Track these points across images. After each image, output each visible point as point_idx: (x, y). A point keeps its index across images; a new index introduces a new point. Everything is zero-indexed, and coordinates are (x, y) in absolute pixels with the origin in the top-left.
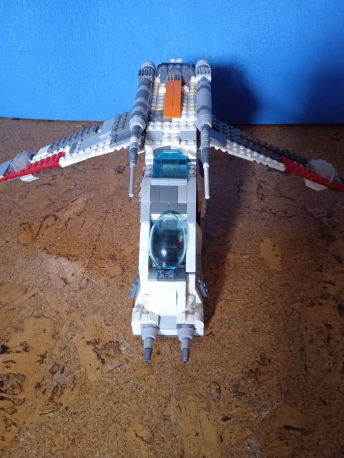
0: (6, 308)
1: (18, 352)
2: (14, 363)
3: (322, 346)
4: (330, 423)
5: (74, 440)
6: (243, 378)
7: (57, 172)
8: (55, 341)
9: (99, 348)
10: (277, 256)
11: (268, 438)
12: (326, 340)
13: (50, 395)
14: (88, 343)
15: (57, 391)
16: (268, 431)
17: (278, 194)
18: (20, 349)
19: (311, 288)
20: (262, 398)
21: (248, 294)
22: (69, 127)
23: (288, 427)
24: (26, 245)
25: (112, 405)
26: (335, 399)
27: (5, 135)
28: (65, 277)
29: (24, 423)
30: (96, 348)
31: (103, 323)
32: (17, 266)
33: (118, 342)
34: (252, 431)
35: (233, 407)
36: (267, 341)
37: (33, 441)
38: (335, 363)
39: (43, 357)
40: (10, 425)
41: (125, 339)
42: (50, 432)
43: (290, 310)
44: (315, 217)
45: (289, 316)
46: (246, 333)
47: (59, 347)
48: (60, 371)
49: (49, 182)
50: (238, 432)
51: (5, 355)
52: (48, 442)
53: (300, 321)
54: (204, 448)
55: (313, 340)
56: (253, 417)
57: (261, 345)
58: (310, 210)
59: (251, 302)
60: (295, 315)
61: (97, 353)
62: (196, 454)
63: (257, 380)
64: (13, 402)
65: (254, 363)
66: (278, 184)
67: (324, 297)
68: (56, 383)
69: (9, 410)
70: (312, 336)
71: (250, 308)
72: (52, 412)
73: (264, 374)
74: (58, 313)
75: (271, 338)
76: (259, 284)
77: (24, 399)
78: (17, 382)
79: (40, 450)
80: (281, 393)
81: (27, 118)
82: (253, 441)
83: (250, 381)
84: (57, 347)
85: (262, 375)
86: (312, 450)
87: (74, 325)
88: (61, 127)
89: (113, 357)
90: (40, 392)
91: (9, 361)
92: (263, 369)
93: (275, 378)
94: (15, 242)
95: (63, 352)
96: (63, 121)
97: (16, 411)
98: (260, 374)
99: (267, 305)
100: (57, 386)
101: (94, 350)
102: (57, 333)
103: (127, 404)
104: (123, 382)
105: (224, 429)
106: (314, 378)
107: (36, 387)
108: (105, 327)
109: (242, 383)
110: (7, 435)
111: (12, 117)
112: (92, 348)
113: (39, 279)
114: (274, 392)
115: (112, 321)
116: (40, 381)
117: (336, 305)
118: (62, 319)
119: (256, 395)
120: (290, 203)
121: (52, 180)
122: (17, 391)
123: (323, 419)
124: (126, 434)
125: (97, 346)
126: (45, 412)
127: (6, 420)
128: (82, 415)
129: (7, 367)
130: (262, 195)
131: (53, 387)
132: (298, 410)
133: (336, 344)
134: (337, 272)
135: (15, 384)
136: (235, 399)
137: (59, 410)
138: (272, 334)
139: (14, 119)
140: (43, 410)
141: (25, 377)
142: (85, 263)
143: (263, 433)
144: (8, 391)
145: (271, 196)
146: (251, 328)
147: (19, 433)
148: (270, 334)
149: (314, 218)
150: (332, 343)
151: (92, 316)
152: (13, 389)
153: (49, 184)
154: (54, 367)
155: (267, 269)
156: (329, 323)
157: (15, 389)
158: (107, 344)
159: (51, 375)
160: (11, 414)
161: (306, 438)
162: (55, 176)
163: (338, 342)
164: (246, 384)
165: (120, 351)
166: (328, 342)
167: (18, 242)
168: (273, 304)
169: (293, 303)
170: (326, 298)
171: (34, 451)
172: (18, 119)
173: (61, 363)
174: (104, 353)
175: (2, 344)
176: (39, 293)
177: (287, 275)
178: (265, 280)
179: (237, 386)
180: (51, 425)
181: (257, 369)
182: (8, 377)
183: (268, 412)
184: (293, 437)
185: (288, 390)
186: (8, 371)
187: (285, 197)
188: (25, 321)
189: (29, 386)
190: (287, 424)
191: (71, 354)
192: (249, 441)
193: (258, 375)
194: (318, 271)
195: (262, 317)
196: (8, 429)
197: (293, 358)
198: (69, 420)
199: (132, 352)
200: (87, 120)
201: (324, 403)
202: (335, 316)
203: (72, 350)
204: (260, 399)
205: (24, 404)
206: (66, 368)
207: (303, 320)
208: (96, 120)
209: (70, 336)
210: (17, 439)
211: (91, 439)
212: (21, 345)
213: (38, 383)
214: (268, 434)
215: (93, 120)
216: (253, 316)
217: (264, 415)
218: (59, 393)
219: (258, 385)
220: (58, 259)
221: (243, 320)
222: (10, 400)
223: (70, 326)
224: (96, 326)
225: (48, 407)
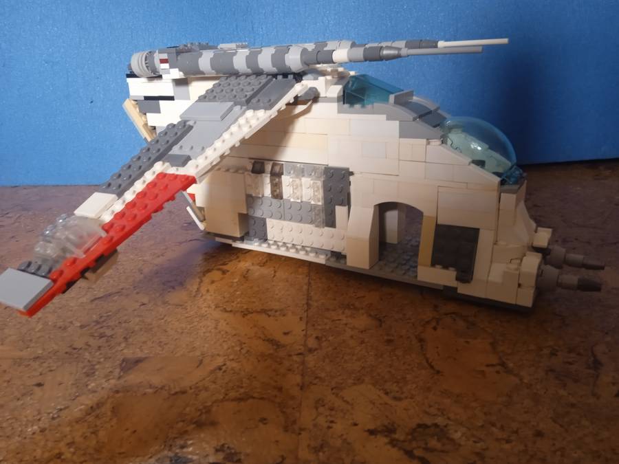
0: (165, 392)
8: (294, 436)
9: (402, 438)
14: (372, 432)
18: (218, 458)
24: (181, 306)
28: (271, 337)
30: (394, 440)
31: (384, 396)
33: (436, 425)
41: (449, 418)
47: (309, 446)
61: (401, 448)
74: (280, 389)
87: (324, 406)
89: (443, 451)
94: (159, 303)
95: (321, 454)
101: (393, 443)
102: (294, 422)
108: (392, 402)
112: (385, 440)
115: (402, 393)
118: (293, 398)
125: (396, 436)
142: (301, 318)
151: (356, 388)
158: (414, 430)
165: (452, 440)
167: (165, 303)
174: (419, 447)
176: (228, 363)
187: (586, 227)
188: (214, 409)
199: (480, 439)
203: (342, 448)
209: (326, 425)
212: (217, 451)
223: (317, 408)
224: (374, 404)
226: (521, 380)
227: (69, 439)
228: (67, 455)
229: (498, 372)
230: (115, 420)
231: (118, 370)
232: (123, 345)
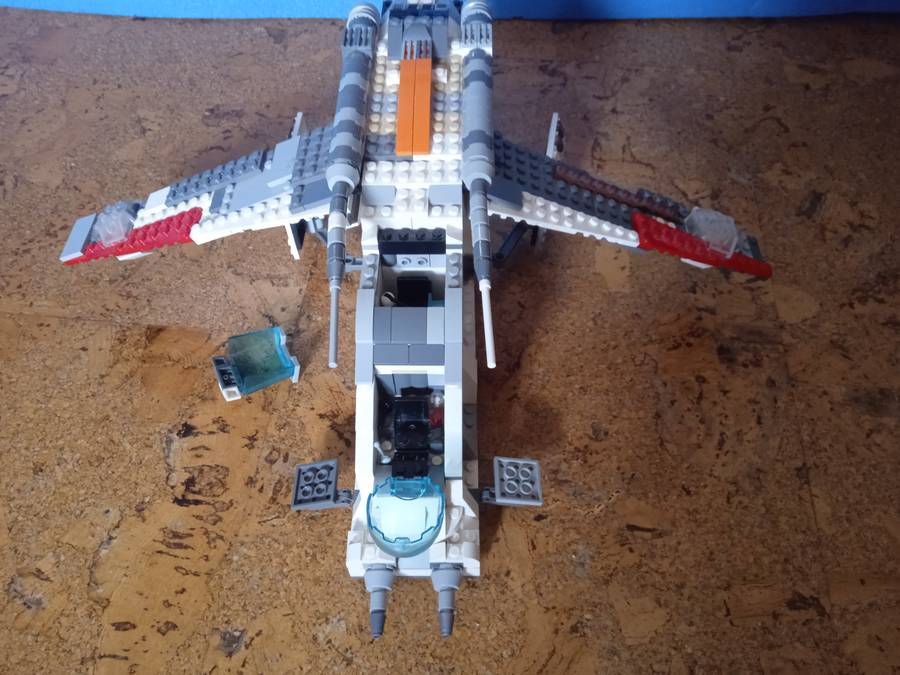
0: (180, 367)
1: (211, 433)
2: (207, 449)
3: (689, 410)
4: (696, 521)
5: (314, 556)
6: (565, 460)
7: (232, 124)
8: (268, 415)
9: (340, 423)
10: (623, 268)
11: (603, 543)
12: (695, 401)
13: (270, 494)
14: (321, 416)
15: (281, 487)
16: (603, 534)
17: (628, 157)
18: (214, 428)
19: (676, 321)
20: (594, 487)
21: (574, 334)
22: (242, 32)
23: (632, 528)
24: (197, 261)
26: (705, 486)
27: (124, 52)
28: (270, 313)
29: (236, 535)
30: (335, 423)
31: (341, 385)
32: (187, 297)
34: (579, 533)
35: (549, 502)
36: (603, 405)
37: (253, 559)
38: (708, 435)
39: (252, 439)
40: (214, 540)
42: (276, 545)
43: (640, 358)
44: (691, 197)
45: (640, 365)
46: (571, 394)
47: (276, 424)
48: (282, 459)
49: (218, 144)
50: (558, 536)
51: (190, 438)
52: (276, 561)
53: (656, 373)
54: (508, 560)
55: (675, 401)
56: (580, 514)
57: (593, 411)
58: (681, 186)
59: (580, 346)
60: (648, 364)
61: (336, 431)
62: (497, 567)
63: (586, 462)
64: (215, 507)
65: (581, 438)
66: (628, 138)
67: (696, 335)
68: (277, 477)
69: (210, 518)
70: (675, 394)
71: (577, 355)
72: (278, 517)
73: (597, 453)
75: (609, 401)
76: (592, 316)
77: (231, 502)
78: (216, 478)
79: (265, 571)
80: (623, 480)
81: (160, 16)
82: (581, 547)
83: (575, 463)
84: (273, 423)
85: (594, 455)
86: (666, 557)
87: (295, 390)
88: (226, 34)
90: (254, 491)
91: (200, 447)
92: (595, 445)
93: (614, 458)
94: (177, 256)
95: (282, 430)
96: (228, 20)
97: (220, 519)
98: (591, 454)
99: (605, 351)
100: (279, 481)
101: (332, 427)
102: (271, 403)
105: (537, 532)
106: (674, 457)
107: (247, 484)
108: (345, 391)
109: (564, 466)
110: (212, 553)
111: (132, 15)
112: (328, 423)
113: (227, 318)
114: (612, 479)
116: (252, 475)
117: (715, 346)
119: (584, 483)
120: (649, 172)
121: (225, 138)
122: (218, 490)
123: (686, 516)
125: (336, 421)
126: (265, 518)
127: (206, 533)
128: (324, 520)
129: (198, 456)
130: (600, 160)
131: (273, 483)
132: (647, 503)
133: (711, 405)
134: (721, 293)
135: (214, 481)
136: (553, 490)
137: (288, 515)
138: (611, 394)
139: (136, 19)
140: (261, 516)
141: (227, 469)
142: (301, 290)
143: (595, 535)
144: (204, 492)
145: (617, 160)
146: (577, 386)
147: (229, 549)
148: (608, 394)
149: (687, 200)
150: (705, 404)
151: (323, 374)
152: (211, 488)
153: (220, 148)
154: (271, 453)
155: (605, 291)
156: (703, 374)
157: (215, 489)
159: (268, 465)
160: (214, 524)
161: (659, 542)
162: (228, 131)
163: (715, 403)
164: (569, 468)
166: (698, 403)
167: (182, 255)
168: (614, 348)
169: (645, 345)
170: (699, 336)
171: (257, 573)
172: (143, 19)
173: (283, 447)
174: (348, 431)
175: (183, 422)
177: (639, 300)
178: (601, 308)
179: (556, 472)
180: (276, 536)
181: (586, 447)
182: (201, 471)
183: (603, 506)
184: (640, 540)
185: (633, 475)
186: (200, 462)
187: (641, 163)
189: (236, 482)
190: (632, 523)
191: (297, 434)
192: (574, 547)
193: (588, 455)
194: (690, 291)
195: (596, 369)
196: (212, 545)
197: (643, 429)
198: (303, 529)
200: (274, 16)
201: (688, 493)
202: (711, 362)
203: (298, 427)
204: (590, 489)
205: (232, 508)
206: (291, 454)
207: (660, 372)
208: (292, 17)
209: (291, 407)
210: (228, 557)
212: (214, 422)
213: (251, 478)
214: (603, 537)
215: (285, 16)
216: (582, 367)
217: (597, 511)
218: (284, 490)
219: (588, 470)
220: (254, 284)
221: (565, 375)
222: (209, 504)
223: (289, 391)
224: (331, 391)
225: (270, 511)
227: (112, 405)
228: (113, 418)
230: (144, 390)
231: (144, 338)
232: (147, 309)
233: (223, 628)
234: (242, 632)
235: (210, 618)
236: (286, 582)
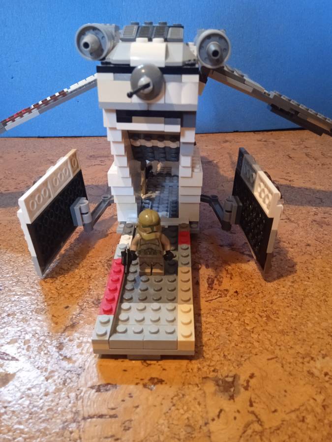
14: (221, 246)
25: (290, 284)
42: (230, 314)
72: (219, 297)
79: (230, 330)
101: (233, 249)
103: (308, 281)
104: (286, 267)
108: (230, 235)
112: (229, 248)
115: (236, 231)
124: (329, 303)
125: (234, 247)
126: (210, 298)
128: (261, 295)
130: (314, 158)
137: (228, 295)
140: (207, 297)
198: (247, 301)
211: (290, 313)
225: (212, 294)
226: (298, 225)
229: (286, 222)
233: (212, 375)
234: (235, 377)
235: (195, 370)
236: (255, 336)
